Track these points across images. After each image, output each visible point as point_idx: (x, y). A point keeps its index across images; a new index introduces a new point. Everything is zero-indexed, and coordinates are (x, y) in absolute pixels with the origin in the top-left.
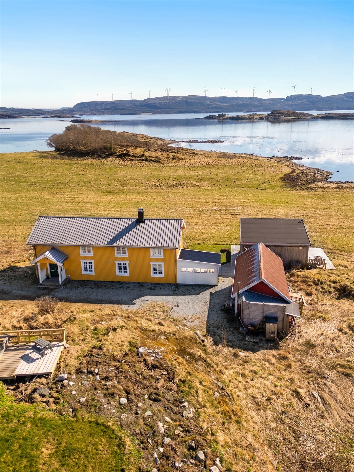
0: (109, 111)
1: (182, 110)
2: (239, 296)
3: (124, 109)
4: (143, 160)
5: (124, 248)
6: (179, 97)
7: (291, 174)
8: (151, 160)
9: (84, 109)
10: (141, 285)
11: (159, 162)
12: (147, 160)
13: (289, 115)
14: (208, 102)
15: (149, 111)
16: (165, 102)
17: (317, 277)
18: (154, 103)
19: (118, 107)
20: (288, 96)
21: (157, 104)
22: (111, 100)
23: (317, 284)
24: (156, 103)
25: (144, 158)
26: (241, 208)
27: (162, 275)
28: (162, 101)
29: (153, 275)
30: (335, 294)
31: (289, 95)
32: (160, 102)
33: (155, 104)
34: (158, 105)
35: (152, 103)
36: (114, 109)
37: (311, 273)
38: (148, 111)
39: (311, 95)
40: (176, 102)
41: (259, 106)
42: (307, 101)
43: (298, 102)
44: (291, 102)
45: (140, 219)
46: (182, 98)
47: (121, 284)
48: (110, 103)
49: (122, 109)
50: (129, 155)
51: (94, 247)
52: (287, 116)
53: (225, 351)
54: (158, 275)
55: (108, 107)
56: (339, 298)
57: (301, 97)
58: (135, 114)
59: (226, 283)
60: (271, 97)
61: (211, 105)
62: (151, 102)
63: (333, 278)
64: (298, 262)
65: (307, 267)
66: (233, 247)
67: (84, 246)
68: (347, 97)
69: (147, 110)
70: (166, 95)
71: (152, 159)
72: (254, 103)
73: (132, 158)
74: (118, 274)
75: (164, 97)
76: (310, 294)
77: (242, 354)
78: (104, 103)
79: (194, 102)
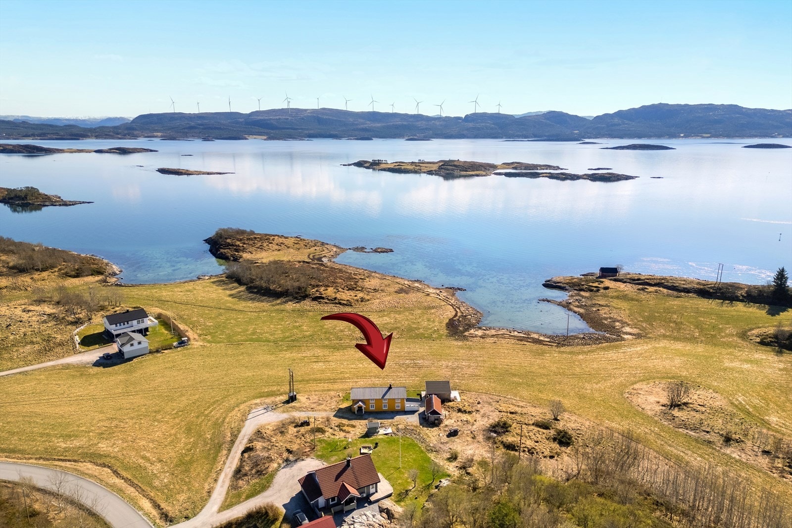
0: (196, 130)
1: (312, 132)
2: (428, 414)
3: (220, 129)
4: (336, 303)
5: (386, 399)
6: (306, 110)
7: (455, 319)
8: (344, 304)
9: (153, 126)
10: (392, 412)
11: (351, 306)
12: (340, 303)
13: (466, 168)
14: (351, 120)
15: (261, 132)
16: (285, 119)
17: (452, 406)
18: (268, 120)
19: (209, 124)
20: (467, 115)
21: (272, 121)
22: (197, 112)
23: (452, 408)
24: (271, 119)
25: (337, 301)
26: (422, 361)
27: (400, 408)
28: (280, 117)
29: (396, 408)
30: (457, 411)
31: (469, 113)
32: (278, 117)
33: (269, 122)
34: (274, 123)
35: (265, 120)
36: (203, 129)
37: (450, 404)
38: (259, 132)
39: (499, 114)
40: (303, 119)
41: (426, 129)
42: (493, 124)
43: (481, 124)
44: (471, 125)
45: (390, 388)
46: (311, 113)
47: (385, 412)
48: (194, 117)
49: (216, 128)
50: (323, 298)
51: (375, 399)
52: (463, 171)
53: (425, 428)
54: (398, 408)
55: (193, 124)
56: (458, 412)
57: (486, 116)
58: (239, 139)
59: (422, 410)
60: (444, 115)
61: (357, 125)
62: (262, 118)
63: (458, 405)
64: (447, 399)
65: (450, 401)
66: (422, 392)
67: (371, 399)
68: (548, 119)
69: (257, 131)
70: (285, 107)
71: (345, 302)
72: (419, 124)
73: (326, 301)
74: (383, 408)
75: (282, 109)
76: (449, 412)
77: (429, 429)
78: (184, 117)
79: (329, 119)
